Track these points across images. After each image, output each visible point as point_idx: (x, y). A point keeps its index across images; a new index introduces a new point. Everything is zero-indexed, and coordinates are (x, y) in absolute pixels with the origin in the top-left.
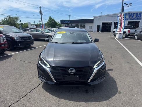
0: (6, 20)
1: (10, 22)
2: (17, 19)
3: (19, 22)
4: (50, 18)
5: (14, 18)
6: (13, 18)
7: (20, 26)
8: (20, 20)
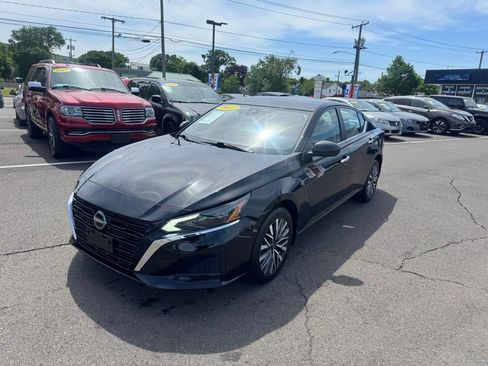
0: (261, 66)
1: (271, 75)
2: (290, 63)
3: (293, 75)
4: (399, 61)
5: (283, 61)
6: (279, 63)
7: (293, 87)
8: (299, 68)
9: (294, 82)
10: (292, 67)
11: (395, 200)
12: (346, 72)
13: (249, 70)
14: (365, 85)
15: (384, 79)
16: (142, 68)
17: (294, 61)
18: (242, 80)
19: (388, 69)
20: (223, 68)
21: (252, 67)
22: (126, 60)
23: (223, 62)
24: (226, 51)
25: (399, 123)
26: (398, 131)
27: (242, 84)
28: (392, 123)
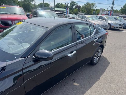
0: (85, 6)
1: (87, 8)
3: (94, 8)
6: (90, 5)
7: (94, 12)
8: (96, 6)
9: (94, 10)
10: (94, 6)
11: (109, 63)
12: (109, 7)
13: (81, 7)
14: (116, 11)
15: (122, 9)
16: (52, 7)
17: (94, 4)
18: (79, 10)
19: (123, 6)
20: (74, 7)
21: (82, 6)
22: (49, 5)
23: (74, 5)
24: (75, 2)
25: (122, 24)
26: (122, 27)
27: (79, 11)
28: (120, 25)
